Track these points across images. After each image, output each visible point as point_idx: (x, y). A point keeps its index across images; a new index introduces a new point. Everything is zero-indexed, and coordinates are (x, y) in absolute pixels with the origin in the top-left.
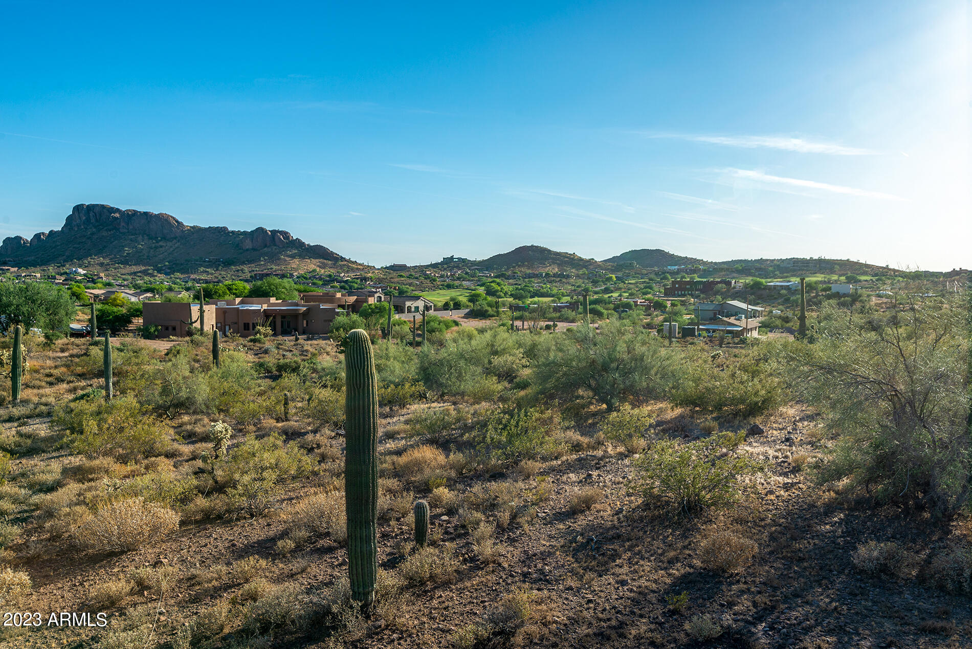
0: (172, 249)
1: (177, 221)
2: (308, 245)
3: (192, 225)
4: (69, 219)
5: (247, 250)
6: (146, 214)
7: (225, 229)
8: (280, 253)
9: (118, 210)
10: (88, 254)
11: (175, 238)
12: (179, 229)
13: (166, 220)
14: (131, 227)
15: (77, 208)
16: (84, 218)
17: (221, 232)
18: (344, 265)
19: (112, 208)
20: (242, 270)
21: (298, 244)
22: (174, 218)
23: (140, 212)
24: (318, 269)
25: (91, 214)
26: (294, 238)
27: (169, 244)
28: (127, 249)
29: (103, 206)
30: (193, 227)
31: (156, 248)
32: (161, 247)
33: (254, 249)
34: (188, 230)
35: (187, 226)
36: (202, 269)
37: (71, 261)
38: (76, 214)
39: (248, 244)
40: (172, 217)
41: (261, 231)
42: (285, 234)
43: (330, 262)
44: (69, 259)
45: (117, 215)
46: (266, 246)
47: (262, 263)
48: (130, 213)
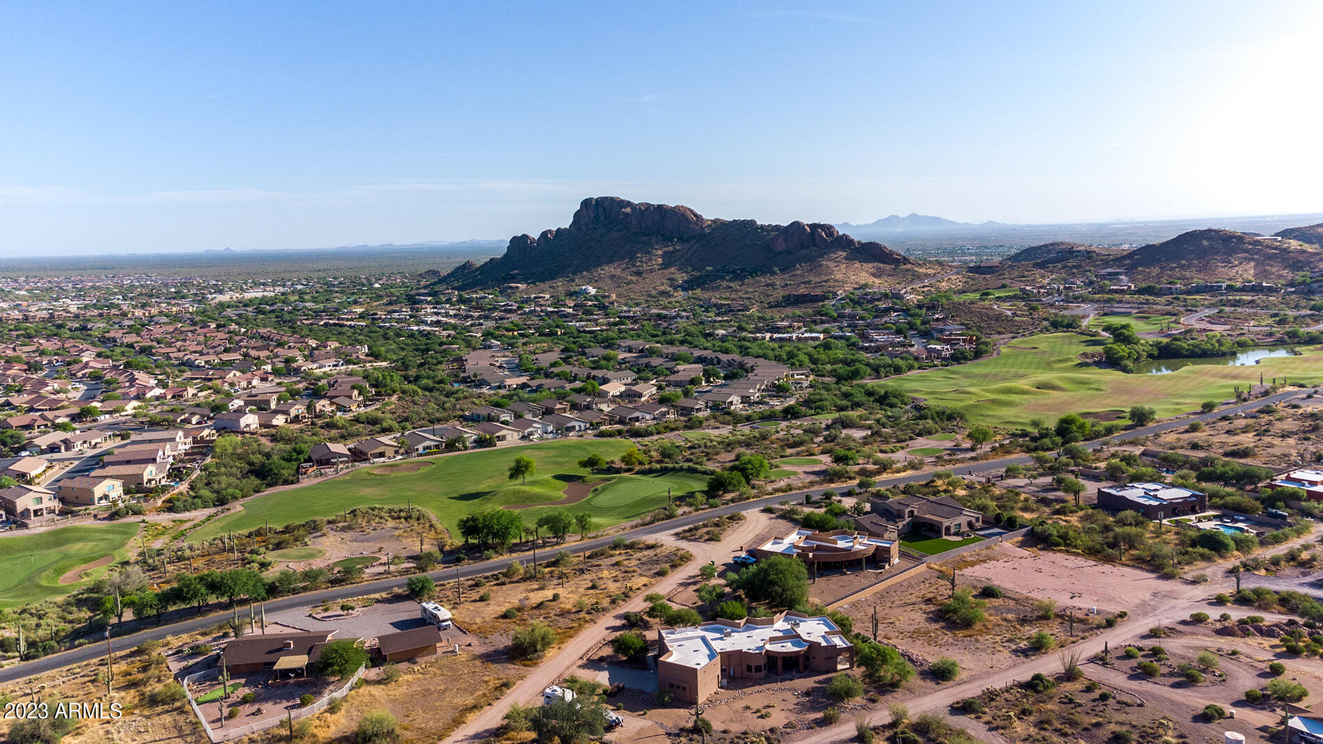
0: (689, 253)
1: (696, 215)
2: (859, 242)
3: (713, 219)
4: (577, 215)
5: (780, 253)
6: (660, 208)
7: (753, 222)
8: (822, 256)
9: (629, 204)
10: (598, 264)
11: (693, 238)
12: (697, 225)
13: (683, 215)
14: (644, 226)
15: (586, 203)
16: (593, 216)
17: (747, 227)
18: (907, 270)
19: (622, 201)
20: (772, 285)
21: (844, 243)
22: (692, 211)
23: (653, 205)
24: (871, 280)
25: (601, 210)
26: (841, 233)
27: (687, 246)
28: (639, 255)
29: (612, 198)
30: (714, 221)
31: (672, 252)
32: (678, 250)
33: (788, 252)
34: (709, 226)
35: (707, 220)
36: (725, 284)
37: (581, 272)
38: (584, 210)
39: (781, 246)
40: (689, 209)
41: (796, 225)
42: (828, 229)
43: (888, 267)
44: (578, 270)
45: (628, 210)
46: (803, 247)
47: (798, 272)
48: (643, 208)
